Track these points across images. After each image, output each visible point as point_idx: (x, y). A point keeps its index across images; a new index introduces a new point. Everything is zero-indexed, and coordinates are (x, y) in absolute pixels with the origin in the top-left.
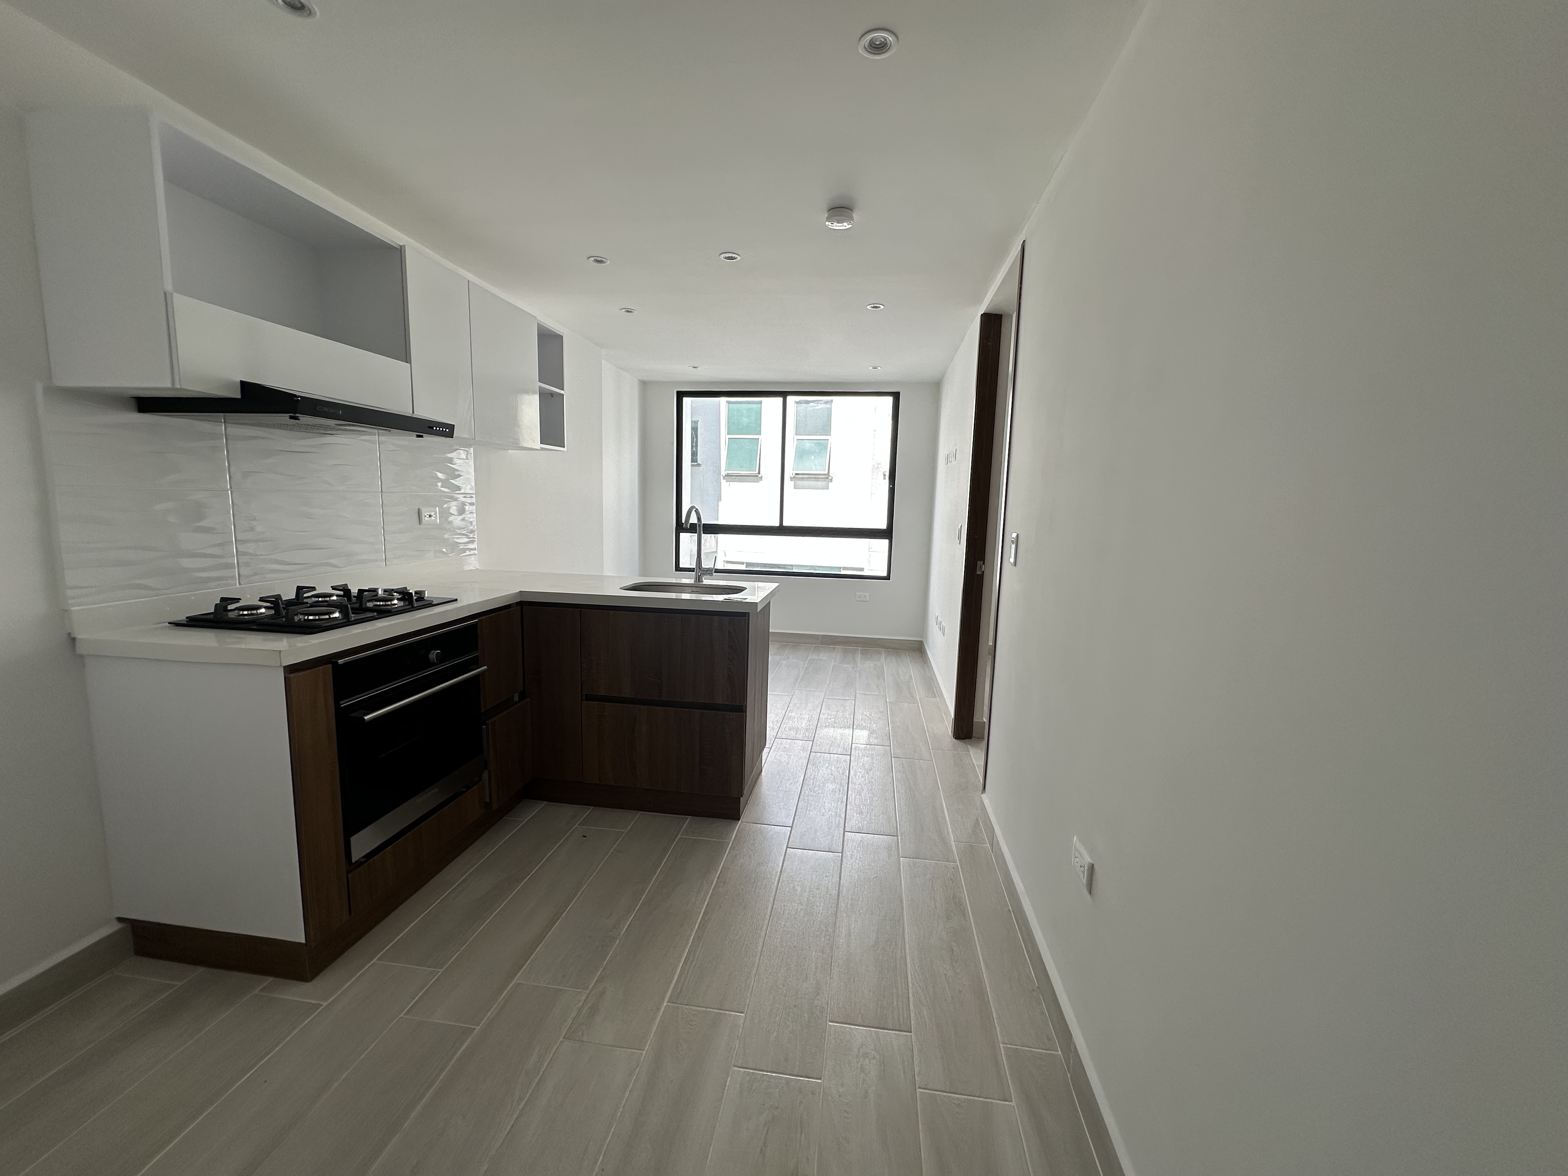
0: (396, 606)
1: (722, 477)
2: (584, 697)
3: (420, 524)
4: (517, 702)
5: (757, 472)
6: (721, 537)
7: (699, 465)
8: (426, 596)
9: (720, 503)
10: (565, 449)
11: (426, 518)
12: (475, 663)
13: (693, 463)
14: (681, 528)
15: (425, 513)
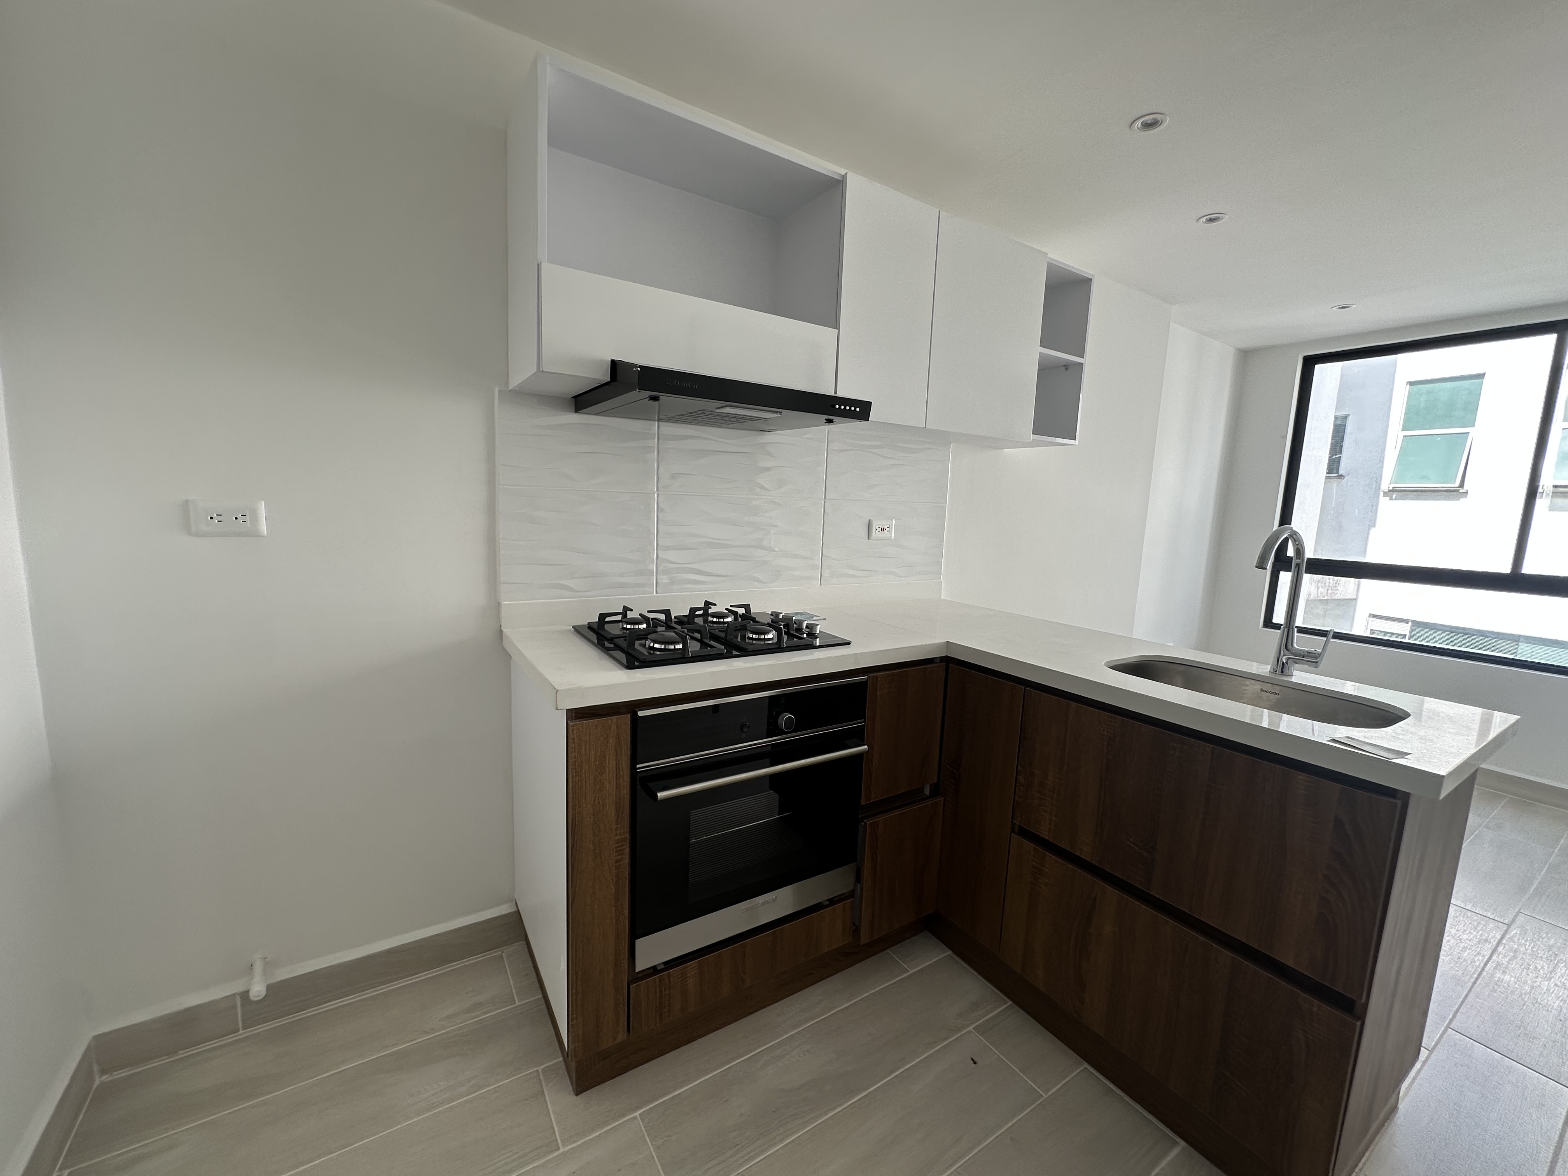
0: (771, 642)
1: (1382, 493)
2: (1017, 830)
3: (868, 539)
4: (927, 798)
5: (1457, 484)
6: (1366, 583)
7: (1341, 477)
8: (818, 632)
9: (1373, 531)
10: (1076, 442)
11: (877, 531)
12: (857, 737)
13: (1328, 475)
14: (1282, 563)
15: (876, 525)
